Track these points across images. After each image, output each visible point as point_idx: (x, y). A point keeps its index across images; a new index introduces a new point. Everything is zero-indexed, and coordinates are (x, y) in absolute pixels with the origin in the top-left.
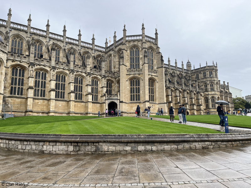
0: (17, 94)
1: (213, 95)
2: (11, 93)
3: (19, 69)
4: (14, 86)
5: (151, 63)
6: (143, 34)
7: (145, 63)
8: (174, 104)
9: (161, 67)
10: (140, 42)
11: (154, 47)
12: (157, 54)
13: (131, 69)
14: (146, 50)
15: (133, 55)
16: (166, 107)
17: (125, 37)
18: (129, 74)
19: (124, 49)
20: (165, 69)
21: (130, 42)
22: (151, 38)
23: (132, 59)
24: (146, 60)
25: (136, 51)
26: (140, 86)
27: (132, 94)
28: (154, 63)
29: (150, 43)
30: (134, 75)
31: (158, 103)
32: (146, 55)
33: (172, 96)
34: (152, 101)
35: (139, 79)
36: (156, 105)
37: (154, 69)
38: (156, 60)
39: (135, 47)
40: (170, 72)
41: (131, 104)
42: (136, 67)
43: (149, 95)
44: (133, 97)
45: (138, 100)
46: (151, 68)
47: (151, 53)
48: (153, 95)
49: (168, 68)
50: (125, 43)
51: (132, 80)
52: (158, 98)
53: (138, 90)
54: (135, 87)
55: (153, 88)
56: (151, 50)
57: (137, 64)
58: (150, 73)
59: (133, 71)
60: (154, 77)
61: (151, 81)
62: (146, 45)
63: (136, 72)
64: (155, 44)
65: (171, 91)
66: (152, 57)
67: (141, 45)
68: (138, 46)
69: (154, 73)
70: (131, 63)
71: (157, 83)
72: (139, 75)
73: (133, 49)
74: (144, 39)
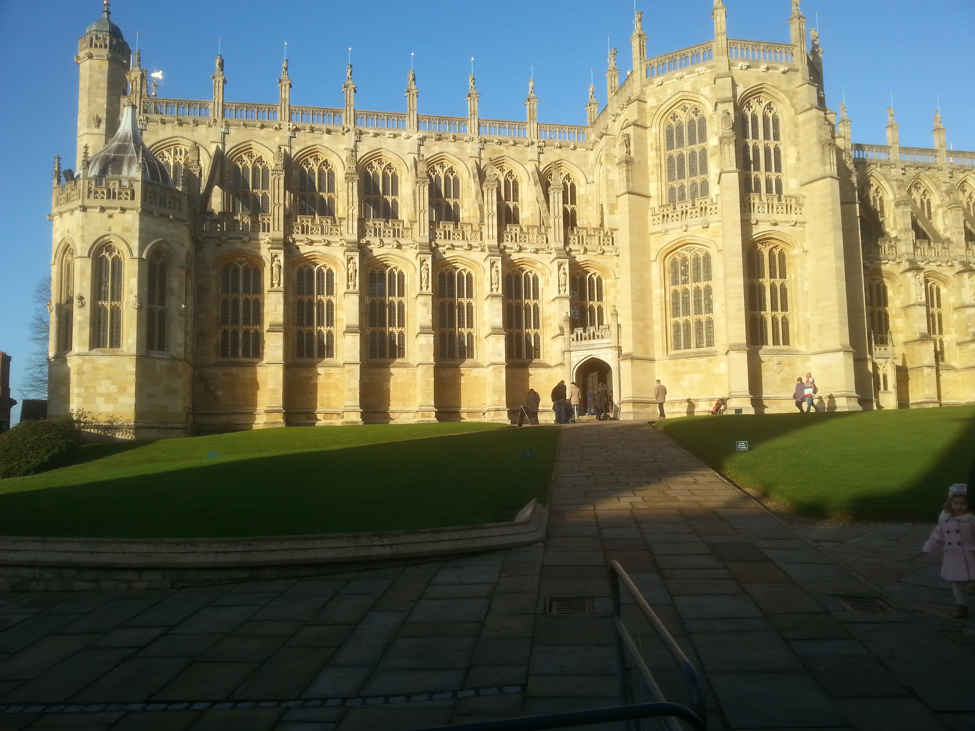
0: (240, 352)
2: (224, 354)
3: (241, 267)
4: (230, 329)
5: (771, 165)
6: (719, 37)
7: (725, 169)
8: (954, 344)
9: (820, 176)
10: (707, 79)
11: (783, 88)
12: (801, 117)
13: (671, 208)
14: (731, 111)
15: (680, 144)
16: (846, 368)
17: (641, 68)
18: (661, 232)
19: (635, 124)
20: (917, 171)
21: (661, 85)
22: (761, 48)
23: (676, 160)
24: (727, 156)
25: (691, 123)
26: (713, 277)
27: (678, 319)
28: (788, 163)
29: (760, 70)
30: (685, 234)
31: (813, 350)
32: (729, 133)
33: (939, 306)
34: (778, 344)
35: (708, 249)
36: (799, 359)
37: (784, 192)
38: (797, 145)
39: (687, 106)
40: (944, 188)
41: (675, 365)
42: (693, 196)
43: (763, 315)
44: (684, 331)
45: (705, 345)
46: (769, 190)
47: (770, 116)
48: (784, 315)
49: (935, 168)
50: (643, 92)
51: (676, 256)
52: (809, 325)
53: (703, 298)
54: (691, 286)
55: (783, 283)
56: (769, 104)
57: (698, 179)
58: (761, 212)
59: (677, 215)
60: (784, 229)
61: (771, 251)
62: (734, 85)
63: (692, 218)
64: (788, 71)
65: (935, 280)
66: (777, 137)
67: (712, 90)
68: (696, 95)
69: (782, 210)
70: (671, 178)
71: (806, 254)
72: (704, 228)
73: (679, 112)
74: (725, 58)
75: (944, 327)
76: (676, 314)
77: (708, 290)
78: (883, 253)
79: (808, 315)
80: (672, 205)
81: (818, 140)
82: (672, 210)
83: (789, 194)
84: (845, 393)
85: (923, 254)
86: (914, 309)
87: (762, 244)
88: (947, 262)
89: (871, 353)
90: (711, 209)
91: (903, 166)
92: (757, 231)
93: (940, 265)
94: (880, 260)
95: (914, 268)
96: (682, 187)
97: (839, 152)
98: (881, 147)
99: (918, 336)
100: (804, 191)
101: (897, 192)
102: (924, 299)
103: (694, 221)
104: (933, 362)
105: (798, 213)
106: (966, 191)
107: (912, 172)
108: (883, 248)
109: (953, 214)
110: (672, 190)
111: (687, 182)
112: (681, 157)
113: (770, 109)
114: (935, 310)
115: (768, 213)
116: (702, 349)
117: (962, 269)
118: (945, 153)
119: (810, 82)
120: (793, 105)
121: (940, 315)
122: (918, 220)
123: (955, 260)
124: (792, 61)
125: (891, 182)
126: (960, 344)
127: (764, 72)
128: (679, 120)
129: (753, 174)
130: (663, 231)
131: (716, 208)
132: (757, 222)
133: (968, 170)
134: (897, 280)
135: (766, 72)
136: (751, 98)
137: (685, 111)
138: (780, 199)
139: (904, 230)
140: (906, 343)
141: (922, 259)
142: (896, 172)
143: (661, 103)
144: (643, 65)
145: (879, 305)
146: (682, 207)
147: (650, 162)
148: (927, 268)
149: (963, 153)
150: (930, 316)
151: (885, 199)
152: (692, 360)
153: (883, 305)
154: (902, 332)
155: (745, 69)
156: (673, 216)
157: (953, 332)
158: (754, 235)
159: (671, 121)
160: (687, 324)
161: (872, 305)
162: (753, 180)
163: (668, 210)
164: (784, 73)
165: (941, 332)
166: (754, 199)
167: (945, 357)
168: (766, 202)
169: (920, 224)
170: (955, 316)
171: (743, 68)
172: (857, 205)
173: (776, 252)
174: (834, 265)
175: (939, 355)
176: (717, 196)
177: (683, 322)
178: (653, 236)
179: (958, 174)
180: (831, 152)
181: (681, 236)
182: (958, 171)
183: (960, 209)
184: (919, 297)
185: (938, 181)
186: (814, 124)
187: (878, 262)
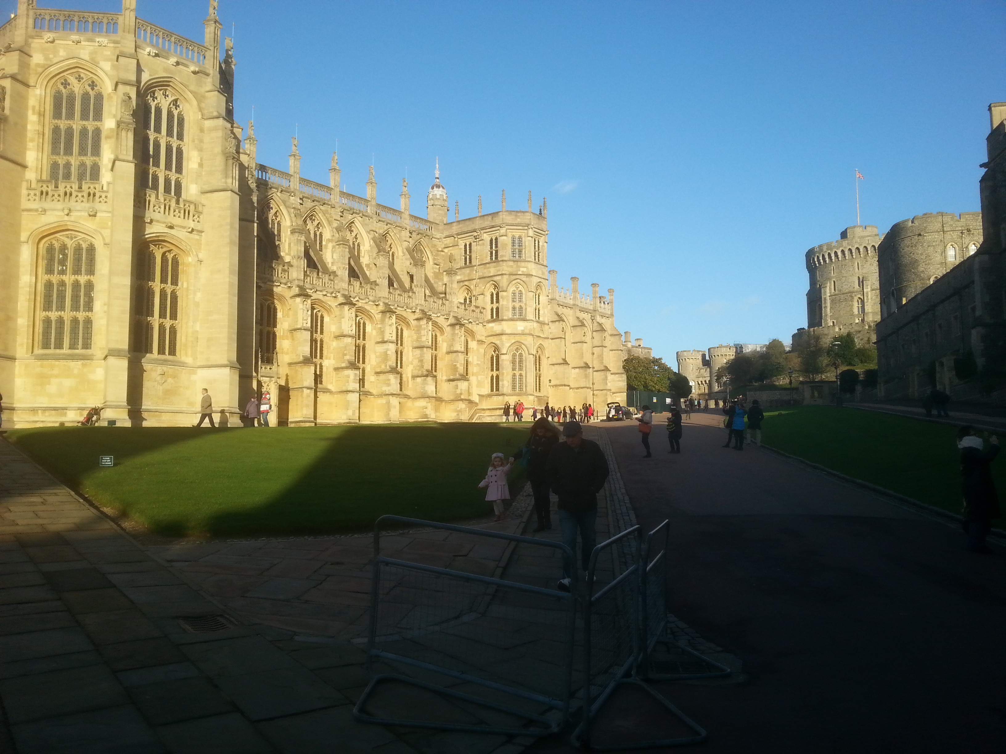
1: (518, 338)
5: (171, 164)
6: (127, 12)
7: (121, 157)
8: (331, 369)
9: (221, 188)
10: (109, 53)
11: (192, 88)
12: (208, 124)
13: (52, 185)
14: (134, 96)
15: (70, 115)
16: (231, 384)
17: (28, 15)
18: (37, 210)
19: (13, 77)
20: (313, 204)
21: (52, 42)
22: (173, 39)
23: (63, 133)
24: (124, 143)
25: (86, 97)
26: (97, 272)
27: (50, 314)
28: (190, 167)
29: (169, 62)
30: (66, 218)
31: (199, 363)
32: (128, 118)
33: (322, 332)
34: (164, 353)
35: (93, 240)
36: (184, 371)
37: (184, 196)
38: (200, 150)
39: (82, 75)
40: (335, 224)
41: (42, 366)
42: (81, 177)
43: (150, 321)
44: (56, 328)
45: (80, 346)
46: (167, 190)
47: (176, 113)
48: (173, 324)
49: (329, 205)
50: (27, 44)
51: (54, 242)
52: (197, 337)
53: (82, 294)
54: (69, 279)
55: (174, 290)
56: (176, 101)
57: (89, 160)
58: (157, 211)
59: (59, 196)
60: (180, 234)
61: (164, 255)
62: (139, 70)
63: (77, 201)
64: (198, 72)
65: (320, 308)
66: (180, 137)
67: (113, 67)
68: (94, 67)
69: (179, 214)
70: (55, 150)
71: (201, 264)
72: (90, 216)
73: (72, 80)
74: (131, 37)
75: (325, 352)
76: (47, 307)
77: (90, 286)
78: (276, 275)
79: (198, 328)
80: (53, 181)
81: (222, 151)
82: (53, 188)
83: (188, 199)
84: (228, 408)
85: (311, 283)
86: (300, 333)
87: (155, 245)
88: (332, 293)
89: (257, 371)
90: (100, 197)
91: (301, 197)
92: (151, 231)
93: (325, 295)
94: (273, 282)
95: (303, 294)
96: (68, 165)
97: (242, 168)
98: (283, 173)
99: (301, 359)
100: (204, 199)
101: (294, 219)
102: (309, 325)
103: (79, 206)
104: (313, 384)
105: (196, 221)
106: (352, 231)
107: (309, 204)
108: (277, 270)
109: (340, 250)
110: (54, 167)
111: (74, 161)
112: (69, 132)
113: (177, 106)
114: (318, 336)
115: (164, 213)
116: (76, 351)
117: (344, 301)
118: (338, 193)
119: (220, 90)
120: (200, 109)
121: (322, 341)
122: (310, 250)
123: (339, 292)
124: (203, 64)
125: (289, 209)
126: (337, 369)
127: (173, 65)
128: (71, 89)
129: (152, 170)
130: (40, 210)
131: (106, 197)
132: (152, 221)
133: (356, 213)
134: (286, 303)
135: (175, 66)
136: (157, 89)
137: (79, 81)
138: (178, 202)
139: (297, 257)
140: (290, 364)
141: (311, 287)
142: (294, 201)
143: (49, 63)
144: (31, 13)
145: (269, 325)
146: (66, 187)
147: (29, 127)
148: (315, 296)
149: (353, 196)
150: (313, 341)
151: (283, 224)
152: (63, 362)
153: (272, 325)
154: (287, 354)
155: (153, 56)
156: (53, 195)
157: (332, 358)
158: (147, 234)
159: (62, 87)
160: (60, 321)
161: (261, 325)
162: (151, 176)
163: (48, 187)
164: (195, 73)
165: (321, 357)
166: (150, 196)
167: (323, 380)
168: (163, 201)
169: (312, 254)
170: (335, 344)
171: (151, 54)
172: (256, 225)
173: (170, 257)
174: (228, 280)
175: (318, 378)
176: (109, 183)
177: (56, 319)
178: (25, 213)
179: (347, 215)
180: (234, 166)
181: (61, 220)
182: (348, 212)
183: (346, 246)
184: (305, 322)
185: (330, 217)
186: (220, 134)
187: (271, 284)
